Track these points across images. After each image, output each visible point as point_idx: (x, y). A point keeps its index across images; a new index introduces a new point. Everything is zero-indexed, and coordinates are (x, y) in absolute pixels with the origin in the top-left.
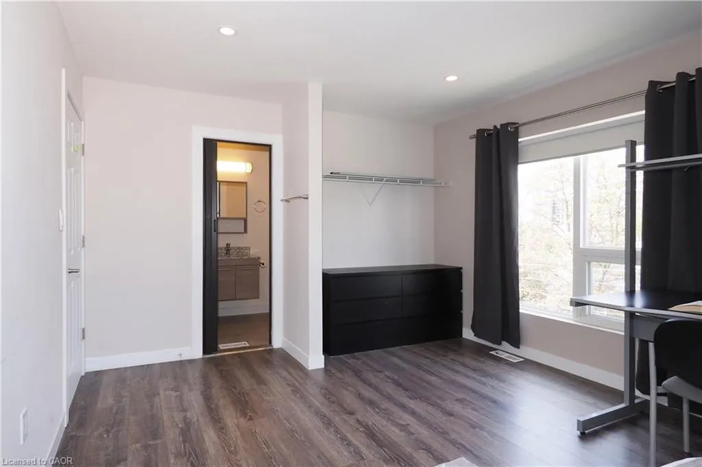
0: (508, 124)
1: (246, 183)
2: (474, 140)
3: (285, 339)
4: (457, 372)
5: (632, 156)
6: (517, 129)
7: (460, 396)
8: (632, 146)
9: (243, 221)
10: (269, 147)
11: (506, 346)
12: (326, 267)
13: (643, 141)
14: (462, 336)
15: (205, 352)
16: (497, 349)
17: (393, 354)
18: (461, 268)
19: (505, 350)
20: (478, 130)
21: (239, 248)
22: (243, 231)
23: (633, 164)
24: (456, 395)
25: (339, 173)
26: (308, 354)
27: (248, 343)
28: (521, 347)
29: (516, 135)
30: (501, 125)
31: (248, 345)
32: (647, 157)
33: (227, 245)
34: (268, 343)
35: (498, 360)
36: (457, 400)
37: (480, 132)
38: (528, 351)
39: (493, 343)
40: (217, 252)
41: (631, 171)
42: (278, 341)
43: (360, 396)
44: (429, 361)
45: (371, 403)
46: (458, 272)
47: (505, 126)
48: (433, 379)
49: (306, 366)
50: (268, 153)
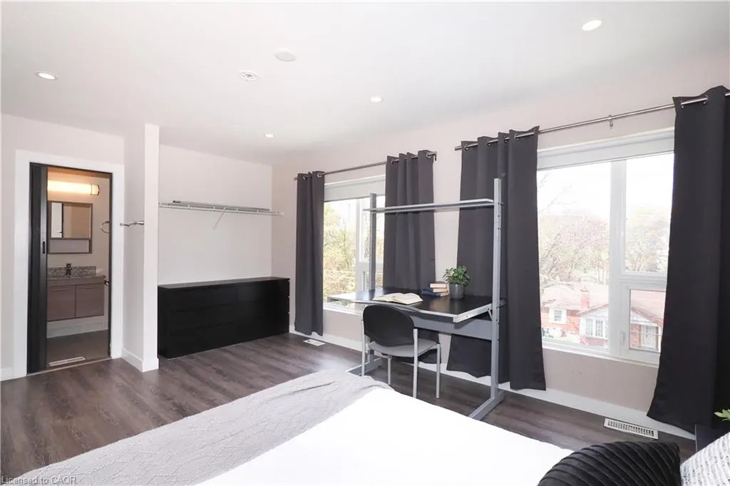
0: (317, 172)
1: (92, 204)
2: (296, 181)
3: (125, 349)
4: (272, 358)
5: (374, 203)
6: (323, 176)
7: (264, 373)
8: (374, 197)
9: (88, 241)
10: (109, 176)
11: (315, 335)
12: (161, 284)
13: (384, 193)
14: (288, 331)
15: (29, 371)
16: (309, 338)
17: (226, 351)
18: (289, 279)
19: (315, 339)
20: (299, 175)
21: (83, 268)
22: (88, 251)
23: (374, 209)
24: (261, 372)
25: (179, 202)
26: (142, 358)
27: (84, 357)
28: (324, 334)
29: (322, 180)
30: (313, 172)
31: (84, 359)
32: (387, 205)
33: (68, 265)
34: (107, 355)
35: (308, 345)
36: (262, 377)
37: (300, 176)
38: (328, 338)
39: (306, 334)
40: (47, 274)
41: (374, 213)
42: (117, 352)
43: (184, 386)
44: (253, 353)
45: (191, 389)
46: (286, 281)
47: (316, 173)
48: (250, 365)
49: (139, 369)
50: (108, 180)
